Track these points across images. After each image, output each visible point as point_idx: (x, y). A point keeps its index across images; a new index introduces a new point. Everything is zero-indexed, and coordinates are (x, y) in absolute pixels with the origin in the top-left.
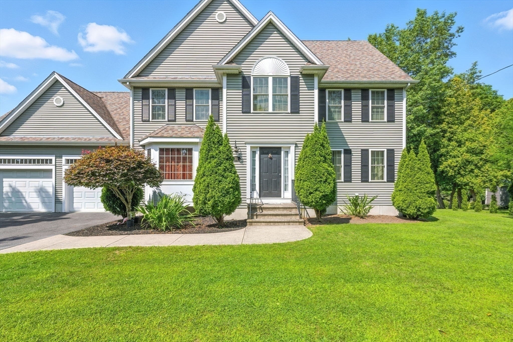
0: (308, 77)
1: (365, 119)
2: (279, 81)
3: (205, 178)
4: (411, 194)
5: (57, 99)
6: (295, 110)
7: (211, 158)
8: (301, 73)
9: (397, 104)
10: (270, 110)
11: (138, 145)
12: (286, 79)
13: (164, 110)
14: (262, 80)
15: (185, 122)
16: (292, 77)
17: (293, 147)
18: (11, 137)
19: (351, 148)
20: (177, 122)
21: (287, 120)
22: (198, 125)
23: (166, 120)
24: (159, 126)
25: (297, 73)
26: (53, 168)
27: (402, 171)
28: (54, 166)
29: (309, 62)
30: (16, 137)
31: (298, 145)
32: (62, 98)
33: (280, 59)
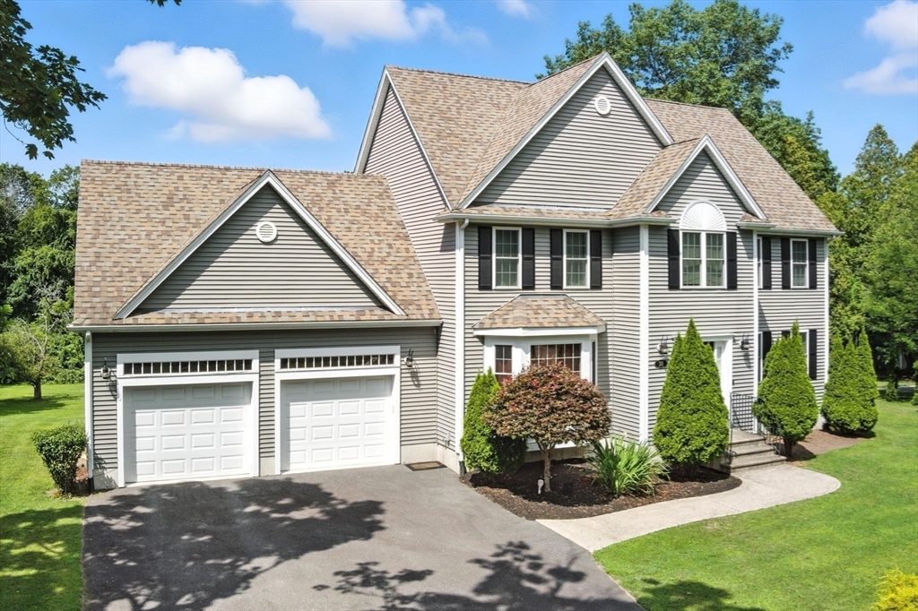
0: (747, 233)
1: (786, 286)
2: (714, 238)
3: (700, 414)
4: (853, 402)
5: (267, 227)
6: (733, 285)
7: (703, 384)
8: (738, 227)
9: (819, 266)
10: (703, 284)
11: (471, 335)
12: (720, 236)
13: (515, 269)
14: (693, 237)
15: (549, 291)
16: (728, 233)
17: (730, 342)
18: (167, 313)
19: (771, 329)
20: (536, 291)
21: (722, 298)
22: (569, 295)
23: (520, 285)
24: (508, 297)
25: (733, 229)
26: (255, 379)
27: (839, 368)
28: (258, 375)
29: (747, 211)
30: (179, 314)
31: (736, 338)
32: (272, 225)
33: (714, 203)
